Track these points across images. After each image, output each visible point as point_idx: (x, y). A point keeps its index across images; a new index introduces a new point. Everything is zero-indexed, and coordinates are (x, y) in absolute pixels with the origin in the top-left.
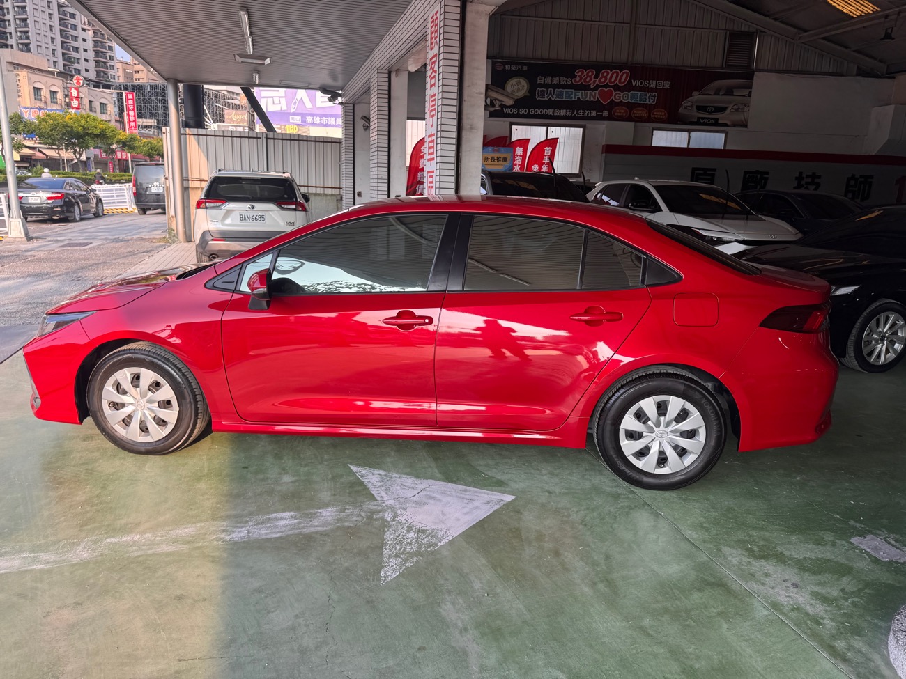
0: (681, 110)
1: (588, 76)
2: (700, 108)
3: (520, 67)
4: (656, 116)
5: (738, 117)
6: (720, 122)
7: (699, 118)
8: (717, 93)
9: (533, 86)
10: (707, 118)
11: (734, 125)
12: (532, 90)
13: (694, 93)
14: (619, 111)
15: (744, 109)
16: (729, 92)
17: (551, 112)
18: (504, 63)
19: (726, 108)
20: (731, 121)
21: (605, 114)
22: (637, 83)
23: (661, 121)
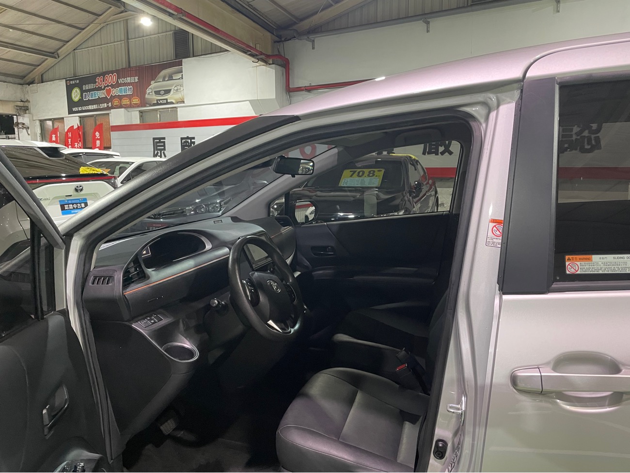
0: (147, 96)
1: (101, 81)
2: (157, 93)
3: (76, 81)
4: (134, 102)
5: (178, 96)
6: (168, 101)
7: (157, 100)
8: (164, 80)
9: (82, 92)
10: (162, 100)
11: (177, 103)
12: (82, 96)
13: (152, 82)
14: (116, 102)
15: (180, 89)
16: (171, 78)
17: (90, 107)
18: (70, 80)
19: (170, 90)
20: (175, 100)
21: (110, 105)
22: (120, 81)
23: (137, 106)
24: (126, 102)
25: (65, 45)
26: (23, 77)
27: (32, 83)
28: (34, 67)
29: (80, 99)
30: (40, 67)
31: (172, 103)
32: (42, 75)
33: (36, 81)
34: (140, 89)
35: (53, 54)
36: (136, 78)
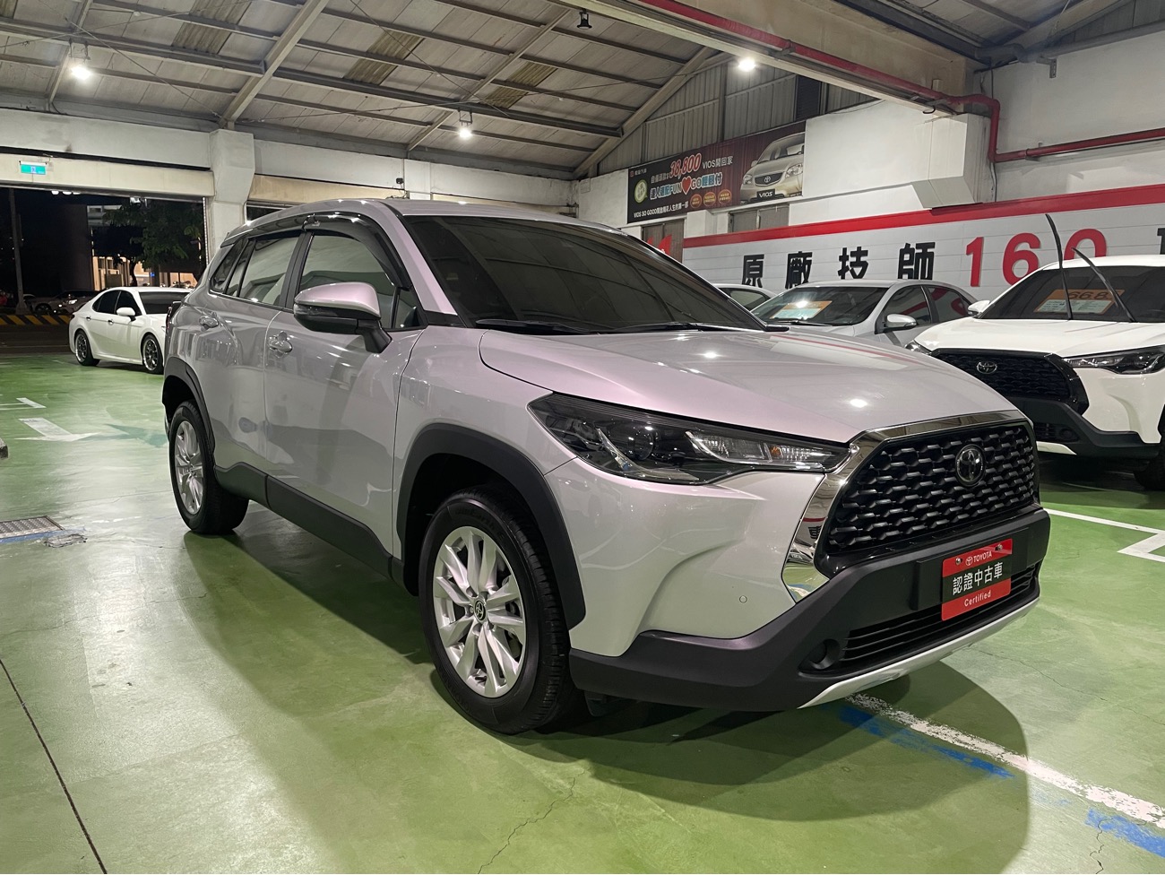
0: (743, 187)
1: (678, 168)
2: (760, 181)
3: (642, 170)
4: (723, 199)
5: (792, 184)
6: (776, 193)
7: (758, 193)
8: (772, 158)
9: (649, 186)
10: (765, 191)
11: (790, 195)
12: (648, 193)
13: (754, 163)
14: (696, 200)
15: (797, 171)
16: (784, 154)
17: (659, 211)
18: (634, 170)
19: (781, 174)
20: (787, 190)
21: (686, 205)
22: (706, 165)
23: (726, 204)
24: (710, 198)
25: (633, 114)
26: (572, 169)
27: (585, 177)
28: (588, 153)
29: (645, 199)
30: (597, 151)
31: (782, 196)
32: (598, 165)
33: (590, 174)
34: (733, 177)
35: (616, 131)
36: (730, 158)
